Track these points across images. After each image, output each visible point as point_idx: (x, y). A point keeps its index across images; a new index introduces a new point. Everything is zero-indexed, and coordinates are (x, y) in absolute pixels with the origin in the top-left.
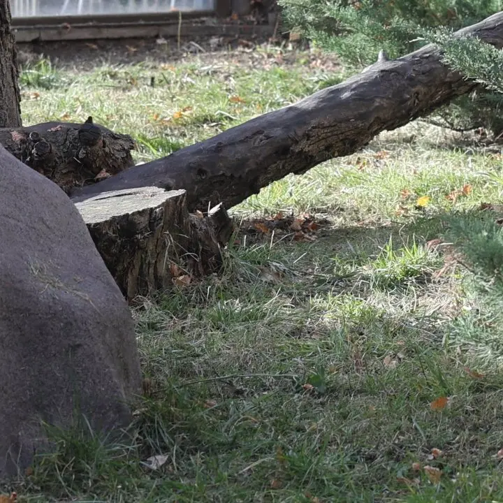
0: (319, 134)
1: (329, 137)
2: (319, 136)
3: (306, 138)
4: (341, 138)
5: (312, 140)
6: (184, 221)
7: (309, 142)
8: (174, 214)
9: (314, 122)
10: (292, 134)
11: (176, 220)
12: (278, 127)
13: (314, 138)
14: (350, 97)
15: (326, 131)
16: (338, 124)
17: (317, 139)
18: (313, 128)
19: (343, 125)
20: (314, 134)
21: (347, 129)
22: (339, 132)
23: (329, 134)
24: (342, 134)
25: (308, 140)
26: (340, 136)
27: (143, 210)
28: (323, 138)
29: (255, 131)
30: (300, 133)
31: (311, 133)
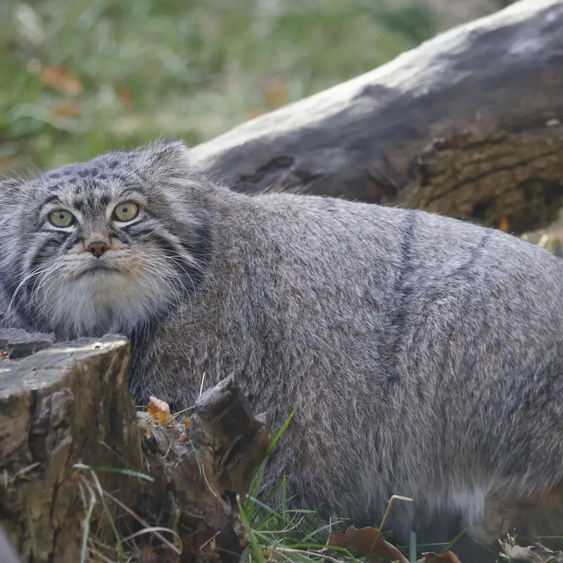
0: (458, 165)
1: (484, 174)
2: (456, 172)
3: (419, 177)
4: (520, 178)
5: (437, 186)
6: (125, 430)
7: (428, 189)
8: (95, 409)
9: (439, 130)
10: (376, 166)
11: (101, 428)
12: (332, 144)
13: (440, 179)
14: (540, 53)
15: (476, 156)
16: (513, 137)
17: (452, 183)
18: (439, 147)
19: (526, 138)
20: (441, 167)
21: (537, 152)
22: (515, 160)
23: (485, 167)
24: (523, 164)
25: (425, 184)
26: (518, 171)
27: (11, 397)
28: (469, 180)
29: (266, 158)
30: (400, 162)
31: (432, 162)
